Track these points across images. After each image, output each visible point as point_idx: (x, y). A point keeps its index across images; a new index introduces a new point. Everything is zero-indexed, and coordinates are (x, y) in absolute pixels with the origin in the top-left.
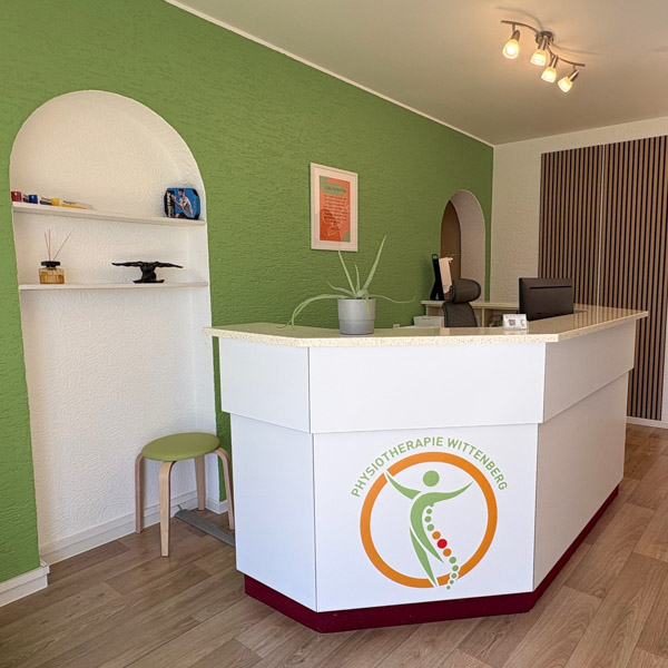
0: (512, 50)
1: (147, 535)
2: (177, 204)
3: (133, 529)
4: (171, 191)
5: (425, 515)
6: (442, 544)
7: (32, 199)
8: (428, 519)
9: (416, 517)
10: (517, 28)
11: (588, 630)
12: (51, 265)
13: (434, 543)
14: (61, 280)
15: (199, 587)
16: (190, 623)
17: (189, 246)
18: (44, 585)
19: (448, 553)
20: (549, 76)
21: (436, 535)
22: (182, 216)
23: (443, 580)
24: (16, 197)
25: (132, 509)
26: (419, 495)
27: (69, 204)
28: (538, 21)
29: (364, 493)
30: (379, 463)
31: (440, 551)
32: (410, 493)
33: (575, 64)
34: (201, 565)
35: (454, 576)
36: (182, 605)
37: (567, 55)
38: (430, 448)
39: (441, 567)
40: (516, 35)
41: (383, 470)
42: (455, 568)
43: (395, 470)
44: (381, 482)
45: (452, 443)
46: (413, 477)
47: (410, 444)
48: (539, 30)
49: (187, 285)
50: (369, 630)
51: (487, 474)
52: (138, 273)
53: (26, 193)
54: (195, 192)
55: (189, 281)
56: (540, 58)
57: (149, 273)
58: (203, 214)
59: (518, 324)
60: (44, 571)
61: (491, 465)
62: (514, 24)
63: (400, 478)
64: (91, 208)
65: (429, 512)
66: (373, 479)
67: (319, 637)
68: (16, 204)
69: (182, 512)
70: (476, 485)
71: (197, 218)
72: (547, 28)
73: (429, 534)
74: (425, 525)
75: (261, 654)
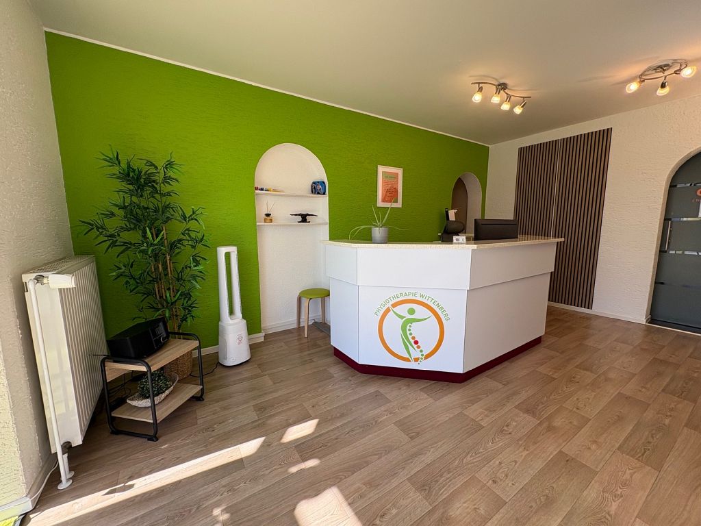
0: (477, 98)
1: (300, 329)
2: (317, 188)
3: (295, 326)
4: (314, 183)
5: (408, 328)
6: (416, 342)
7: (262, 189)
8: (410, 330)
9: (404, 329)
10: (481, 85)
11: (490, 396)
12: (268, 215)
13: (412, 341)
14: (271, 221)
15: (317, 350)
16: (311, 361)
17: (320, 206)
18: (263, 340)
19: (419, 347)
20: (506, 107)
21: (413, 338)
22: (318, 193)
23: (416, 360)
24: (257, 189)
25: (295, 318)
26: (405, 319)
27: (274, 190)
28: (496, 79)
29: (380, 314)
30: (387, 301)
31: (415, 346)
32: (402, 317)
33: (524, 97)
34: (319, 342)
35: (422, 359)
36: (309, 354)
37: (518, 92)
38: (411, 297)
39: (415, 353)
40: (480, 89)
41: (389, 305)
42: (422, 355)
43: (394, 305)
44: (388, 310)
45: (422, 296)
46: (403, 310)
47: (401, 295)
48: (496, 84)
49: (320, 224)
50: (381, 376)
51: (439, 312)
52: (300, 218)
53: (260, 187)
54: (324, 182)
55: (321, 222)
56: (496, 100)
57: (304, 218)
58: (327, 192)
59: (461, 241)
60: (262, 334)
61: (442, 308)
62: (479, 83)
63: (397, 309)
64: (283, 191)
65: (410, 326)
66: (384, 309)
67: (360, 374)
68: (257, 191)
69: (315, 323)
70: (433, 317)
71: (324, 194)
72: (502, 81)
73: (410, 337)
74: (408, 333)
75: (335, 375)
